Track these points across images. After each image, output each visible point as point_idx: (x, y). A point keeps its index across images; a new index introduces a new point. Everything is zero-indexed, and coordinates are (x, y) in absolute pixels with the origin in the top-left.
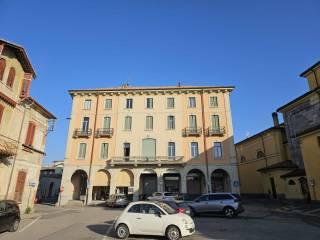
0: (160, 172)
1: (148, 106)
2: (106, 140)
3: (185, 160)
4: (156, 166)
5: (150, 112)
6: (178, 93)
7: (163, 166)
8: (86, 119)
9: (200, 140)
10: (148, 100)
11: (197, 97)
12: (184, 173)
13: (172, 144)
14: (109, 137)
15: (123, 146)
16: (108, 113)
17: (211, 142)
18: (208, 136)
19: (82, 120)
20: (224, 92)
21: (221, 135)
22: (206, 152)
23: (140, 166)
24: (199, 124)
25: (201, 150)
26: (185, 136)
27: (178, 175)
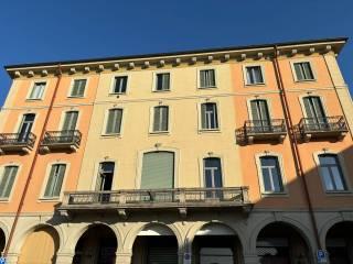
2: (61, 158)
8: (30, 117)
9: (283, 151)
13: (213, 162)
14: (69, 151)
15: (98, 169)
17: (311, 154)
19: (20, 119)
20: (322, 51)
25: (289, 174)
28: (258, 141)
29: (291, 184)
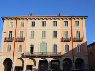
0: (49, 60)
1: (43, 26)
2: (21, 43)
3: (62, 54)
4: (47, 57)
5: (44, 29)
6: (59, 19)
7: (51, 57)
8: (11, 32)
9: (70, 44)
10: (43, 22)
11: (69, 21)
12: (61, 60)
13: (55, 46)
14: (23, 41)
15: (30, 46)
16: (22, 29)
17: (75, 45)
18: (74, 41)
19: (8, 33)
20: (82, 19)
21: (80, 41)
22: (73, 50)
23: (39, 57)
24: (70, 36)
25: (70, 49)
26: (62, 41)
27: (58, 61)
28: (65, 41)
29: (70, 51)
